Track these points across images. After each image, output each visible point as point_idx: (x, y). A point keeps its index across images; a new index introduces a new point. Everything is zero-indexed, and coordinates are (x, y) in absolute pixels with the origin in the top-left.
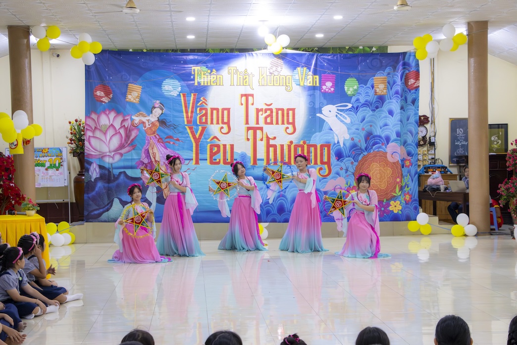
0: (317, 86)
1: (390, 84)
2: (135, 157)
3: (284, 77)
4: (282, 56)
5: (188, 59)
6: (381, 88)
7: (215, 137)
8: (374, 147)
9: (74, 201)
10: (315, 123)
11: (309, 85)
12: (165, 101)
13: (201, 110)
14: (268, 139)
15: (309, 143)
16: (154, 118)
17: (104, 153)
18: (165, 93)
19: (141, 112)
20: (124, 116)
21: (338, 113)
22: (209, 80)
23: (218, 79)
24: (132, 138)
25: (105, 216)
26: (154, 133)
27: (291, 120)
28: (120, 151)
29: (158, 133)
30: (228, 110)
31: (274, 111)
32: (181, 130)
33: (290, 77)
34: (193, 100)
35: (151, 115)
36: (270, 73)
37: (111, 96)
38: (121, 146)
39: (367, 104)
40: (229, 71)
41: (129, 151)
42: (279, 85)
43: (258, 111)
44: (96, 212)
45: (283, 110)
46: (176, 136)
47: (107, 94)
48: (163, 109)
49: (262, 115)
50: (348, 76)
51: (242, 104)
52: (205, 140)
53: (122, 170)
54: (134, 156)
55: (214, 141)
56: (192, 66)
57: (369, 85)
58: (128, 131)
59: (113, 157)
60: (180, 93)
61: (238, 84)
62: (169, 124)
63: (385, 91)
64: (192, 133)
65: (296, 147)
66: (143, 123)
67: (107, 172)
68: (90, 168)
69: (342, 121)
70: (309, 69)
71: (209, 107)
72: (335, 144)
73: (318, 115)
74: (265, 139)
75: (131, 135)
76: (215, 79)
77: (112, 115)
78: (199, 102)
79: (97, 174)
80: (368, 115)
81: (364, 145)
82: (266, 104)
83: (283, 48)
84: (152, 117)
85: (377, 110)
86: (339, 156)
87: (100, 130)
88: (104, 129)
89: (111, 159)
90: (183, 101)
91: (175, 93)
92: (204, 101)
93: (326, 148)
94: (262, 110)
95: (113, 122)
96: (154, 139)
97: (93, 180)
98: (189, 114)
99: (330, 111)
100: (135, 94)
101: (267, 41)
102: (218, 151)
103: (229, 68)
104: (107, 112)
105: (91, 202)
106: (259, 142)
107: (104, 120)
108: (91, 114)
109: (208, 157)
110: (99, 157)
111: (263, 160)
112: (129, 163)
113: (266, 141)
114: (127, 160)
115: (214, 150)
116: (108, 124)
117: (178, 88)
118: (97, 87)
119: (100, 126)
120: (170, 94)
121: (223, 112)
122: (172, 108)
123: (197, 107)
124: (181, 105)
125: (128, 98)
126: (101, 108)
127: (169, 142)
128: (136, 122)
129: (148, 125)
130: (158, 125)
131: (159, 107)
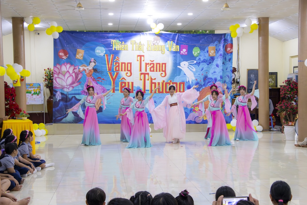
0: (178, 51)
1: (217, 51)
2: (81, 88)
3: (161, 46)
4: (160, 35)
5: (109, 36)
6: (212, 53)
7: (124, 78)
8: (208, 84)
9: (47, 112)
10: (177, 71)
11: (174, 50)
12: (97, 59)
13: (116, 64)
14: (152, 79)
15: (173, 81)
17: (64, 86)
18: (97, 54)
19: (84, 65)
20: (75, 67)
21: (189, 66)
22: (120, 48)
23: (125, 47)
24: (79, 78)
25: (64, 120)
26: (91, 76)
28: (72, 85)
29: (93, 76)
30: (131, 63)
31: (155, 64)
32: (105, 74)
33: (164, 46)
34: (112, 58)
35: (89, 66)
36: (153, 44)
37: (68, 55)
38: (73, 83)
39: (204, 61)
40: (131, 43)
41: (77, 85)
42: (158, 51)
43: (146, 64)
44: (59, 118)
45: (159, 64)
46: (102, 77)
47: (65, 55)
48: (96, 63)
49: (148, 66)
50: (195, 46)
51: (138, 61)
52: (118, 80)
53: (73, 96)
55: (123, 80)
56: (111, 40)
57: (206, 51)
58: (77, 75)
59: (69, 89)
60: (105, 54)
61: (136, 50)
62: (99, 71)
63: (214, 54)
64: (111, 75)
65: (166, 84)
66: (85, 70)
67: (65, 97)
68: (56, 94)
69: (191, 70)
70: (174, 42)
71: (120, 62)
72: (187, 82)
73: (178, 67)
74: (150, 79)
75: (79, 76)
76: (124, 47)
77: (68, 66)
78: (115, 59)
79: (60, 97)
80: (205, 67)
81: (203, 83)
82: (151, 61)
83: (160, 30)
84: (90, 67)
85: (210, 64)
87: (62, 74)
88: (64, 73)
89: (67, 90)
90: (106, 58)
91: (102, 54)
92: (117, 58)
93: (182, 85)
94: (148, 64)
95: (69, 69)
96: (90, 79)
97: (58, 101)
98: (110, 66)
99: (185, 65)
100: (81, 55)
101: (152, 27)
102: (125, 85)
103: (131, 41)
104: (66, 64)
105: (56, 113)
106: (147, 81)
107: (64, 69)
108: (57, 65)
109: (120, 89)
110: (61, 88)
111: (149, 90)
112: (77, 92)
113: (150, 80)
114: (76, 90)
115: (123, 85)
116: (66, 71)
117: (104, 51)
118: (60, 50)
119: (62, 72)
120: (100, 55)
121: (128, 65)
122: (100, 62)
123: (114, 62)
124: (105, 61)
125: (77, 57)
126: (62, 62)
127: (99, 81)
128: (81, 70)
129: (88, 71)
130: (93, 71)
131: (93, 62)
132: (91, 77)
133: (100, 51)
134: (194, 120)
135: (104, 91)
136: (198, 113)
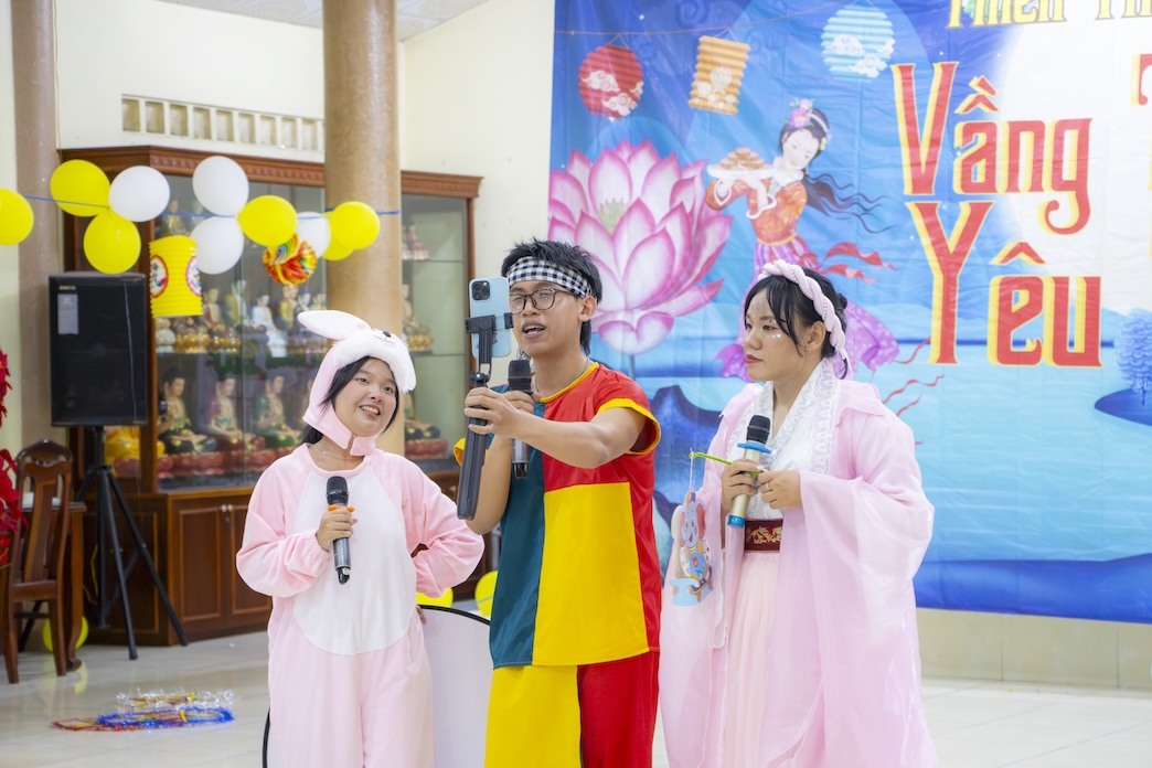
2: (718, 329)
7: (1023, 248)
12: (837, 105)
13: (969, 131)
16: (786, 171)
17: (608, 312)
18: (834, 69)
19: (742, 151)
20: (680, 170)
22: (1006, 4)
24: (706, 254)
28: (663, 308)
29: (801, 234)
30: (1083, 127)
32: (888, 217)
34: (940, 89)
35: (778, 160)
37: (639, 89)
38: (669, 289)
41: (696, 307)
46: (867, 246)
47: (626, 84)
48: (824, 134)
51: (1143, 101)
52: (980, 260)
53: (668, 382)
54: (719, 325)
55: (1020, 261)
58: (695, 227)
59: (637, 331)
60: (890, 62)
61: (1130, 12)
62: (845, 194)
64: (932, 227)
66: (750, 193)
71: (1001, 122)
75: (705, 241)
77: (643, 162)
78: (963, 97)
84: (782, 167)
87: (598, 225)
88: (610, 224)
89: (631, 336)
90: (899, 95)
91: (870, 68)
92: (981, 91)
95: (643, 190)
96: (785, 256)
98: (924, 151)
100: (723, 77)
102: (1034, 307)
107: (613, 185)
108: (571, 161)
109: (991, 330)
112: (695, 357)
114: (687, 341)
115: (1017, 300)
116: (626, 200)
117: (884, 43)
118: (592, 54)
119: (599, 208)
120: (854, 69)
121: (1059, 138)
122: (857, 127)
123: (957, 119)
124: (893, 113)
125: (696, 96)
126: (603, 137)
127: (841, 270)
128: (722, 190)
129: (766, 201)
130: (804, 200)
131: (807, 127)
132: (790, 245)
135: (878, 347)
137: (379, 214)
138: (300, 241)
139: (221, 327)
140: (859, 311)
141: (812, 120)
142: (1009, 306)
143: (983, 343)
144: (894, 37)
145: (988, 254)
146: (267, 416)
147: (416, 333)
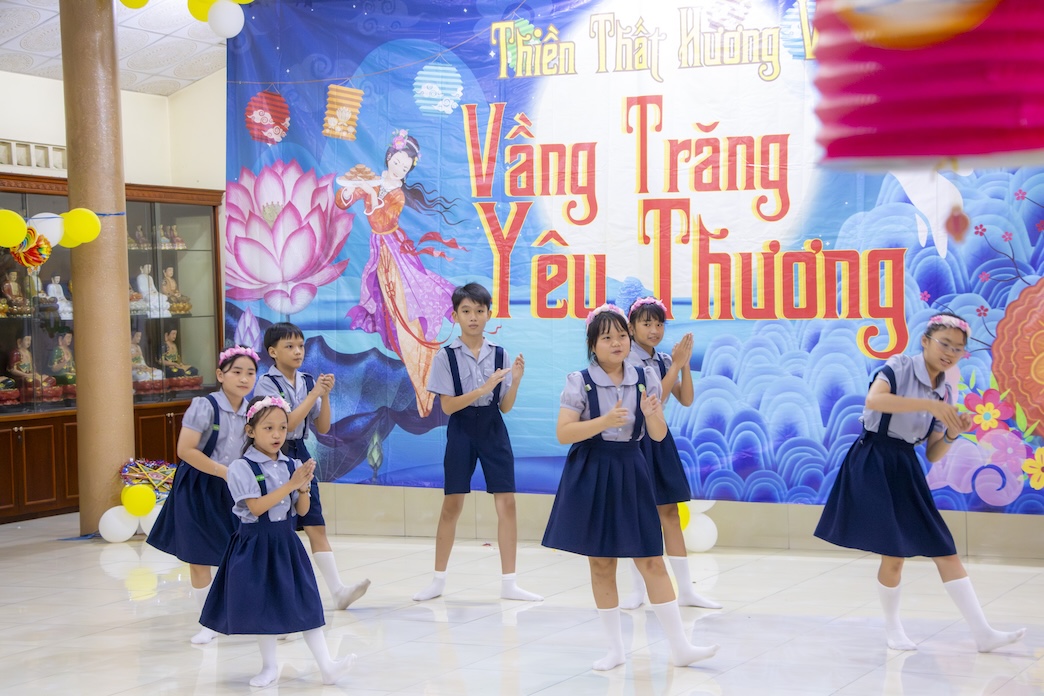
2: (347, 295)
3: (755, 34)
7: (553, 235)
10: (852, 180)
12: (425, 133)
13: (515, 151)
14: (704, 235)
15: (833, 246)
17: (270, 284)
18: (422, 108)
19: (359, 167)
20: (318, 180)
22: (538, 62)
23: (562, 56)
24: (336, 242)
27: (774, 175)
28: (309, 280)
29: (404, 227)
30: (591, 148)
31: (724, 146)
32: (462, 213)
33: (775, 33)
34: (494, 123)
35: (384, 173)
37: (287, 123)
38: (313, 266)
40: (591, 29)
41: (332, 279)
42: (740, 63)
43: (675, 147)
45: (749, 142)
46: (447, 234)
47: (278, 121)
48: (416, 155)
49: (687, 160)
51: (630, 130)
52: (524, 244)
53: (315, 334)
54: (347, 292)
55: (551, 244)
56: (491, 19)
58: (329, 221)
59: (291, 297)
60: (460, 103)
61: (619, 68)
62: (431, 197)
64: (491, 220)
65: (790, 259)
66: (366, 196)
68: (235, 327)
71: (536, 144)
72: (918, 248)
74: (694, 237)
75: (336, 231)
76: (554, 54)
77: (292, 175)
78: (510, 127)
79: (255, 343)
82: (699, 125)
84: (387, 178)
86: (934, 286)
87: (262, 221)
88: (270, 218)
89: (287, 301)
90: (467, 128)
91: (447, 107)
92: (522, 123)
93: (888, 264)
94: (686, 145)
95: (293, 195)
96: (391, 242)
98: (484, 166)
100: (345, 114)
102: (561, 277)
103: (594, 18)
104: (279, 170)
106: (677, 249)
107: (272, 191)
108: (240, 175)
109: (533, 294)
110: (259, 295)
111: (689, 303)
112: (332, 315)
113: (697, 243)
114: (327, 304)
115: (550, 272)
116: (281, 203)
117: (456, 89)
118: (255, 98)
119: (262, 208)
120: (436, 108)
121: (575, 156)
122: (439, 150)
123: (505, 143)
124: (462, 140)
125: (327, 128)
126: (264, 158)
127: (429, 252)
128: (347, 195)
129: (377, 203)
130: (403, 202)
131: (404, 150)
132: (395, 234)
133: (436, 88)
134: (969, 490)
136: (995, 442)
137: (98, 214)
138: (38, 234)
139: (20, 299)
140: (443, 281)
141: (408, 144)
142: (545, 276)
143: (528, 303)
144: (462, 85)
145: (530, 239)
146: (59, 362)
147: (178, 301)
